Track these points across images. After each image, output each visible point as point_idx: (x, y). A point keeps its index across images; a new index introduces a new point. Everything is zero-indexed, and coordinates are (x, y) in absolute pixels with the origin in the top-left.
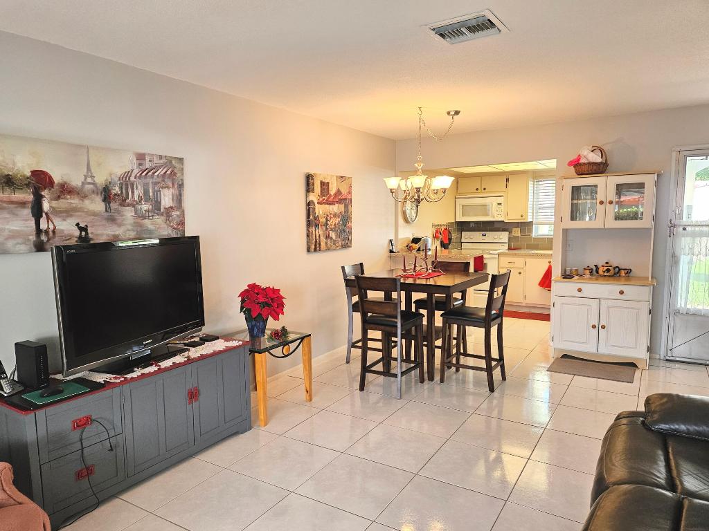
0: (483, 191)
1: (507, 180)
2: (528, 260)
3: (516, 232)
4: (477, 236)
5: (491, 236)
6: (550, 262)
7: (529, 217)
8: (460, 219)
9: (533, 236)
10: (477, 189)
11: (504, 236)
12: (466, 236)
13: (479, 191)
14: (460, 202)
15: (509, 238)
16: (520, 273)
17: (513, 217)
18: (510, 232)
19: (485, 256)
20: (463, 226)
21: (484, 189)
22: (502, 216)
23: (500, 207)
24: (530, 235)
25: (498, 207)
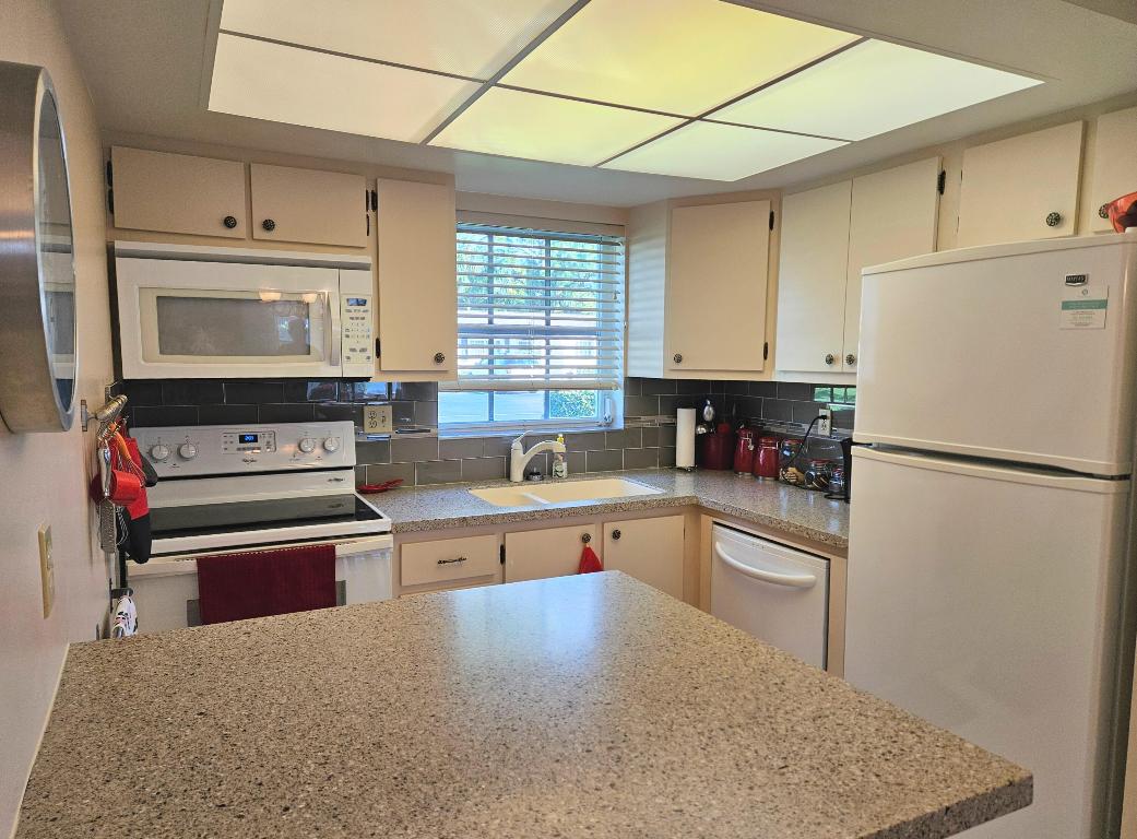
0: (259, 233)
1: (373, 200)
3: (381, 423)
4: (211, 446)
6: (586, 539)
8: (148, 364)
9: (441, 436)
10: (229, 222)
11: (343, 439)
12: (160, 449)
13: (238, 231)
15: (360, 448)
18: (358, 423)
21: (268, 225)
22: (369, 358)
23: (361, 315)
24: (429, 431)
25: (354, 315)
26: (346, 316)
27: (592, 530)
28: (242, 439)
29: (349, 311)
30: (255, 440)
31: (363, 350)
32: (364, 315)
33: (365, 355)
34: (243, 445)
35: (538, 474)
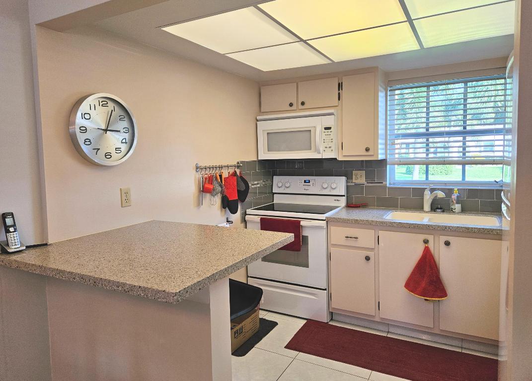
0: (301, 107)
1: (340, 86)
2: (382, 234)
3: (360, 178)
4: (295, 183)
5: (319, 184)
6: (426, 242)
7: (380, 151)
8: (265, 155)
9: (388, 185)
10: (291, 105)
11: (339, 184)
12: (280, 183)
13: (294, 107)
14: (265, 127)
15: (348, 188)
16: (368, 258)
17: (351, 152)
18: (349, 177)
19: (303, 223)
20: (273, 168)
21: (303, 104)
22: (332, 150)
23: (329, 133)
24: (382, 183)
25: (326, 133)
26: (324, 134)
27: (430, 238)
28: (305, 182)
29: (325, 132)
30: (309, 182)
31: (330, 147)
32: (331, 133)
33: (330, 149)
34: (306, 184)
35: (441, 209)
